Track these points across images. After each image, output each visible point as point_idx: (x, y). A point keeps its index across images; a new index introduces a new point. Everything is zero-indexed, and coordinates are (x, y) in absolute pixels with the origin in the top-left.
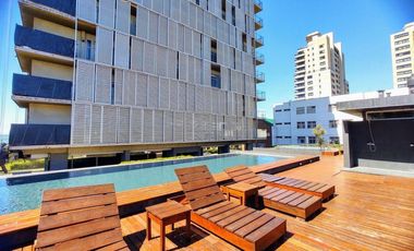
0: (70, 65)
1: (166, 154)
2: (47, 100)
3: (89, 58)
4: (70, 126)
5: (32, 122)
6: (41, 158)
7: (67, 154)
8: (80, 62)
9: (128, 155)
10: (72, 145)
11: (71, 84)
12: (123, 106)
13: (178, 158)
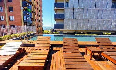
0: (63, 10)
1: (88, 33)
2: (59, 19)
3: (67, 7)
4: (64, 25)
5: (57, 24)
6: (58, 32)
7: (63, 31)
8: (66, 8)
9: (77, 33)
10: (64, 29)
11: (64, 14)
12: (76, 19)
13: (93, 35)
